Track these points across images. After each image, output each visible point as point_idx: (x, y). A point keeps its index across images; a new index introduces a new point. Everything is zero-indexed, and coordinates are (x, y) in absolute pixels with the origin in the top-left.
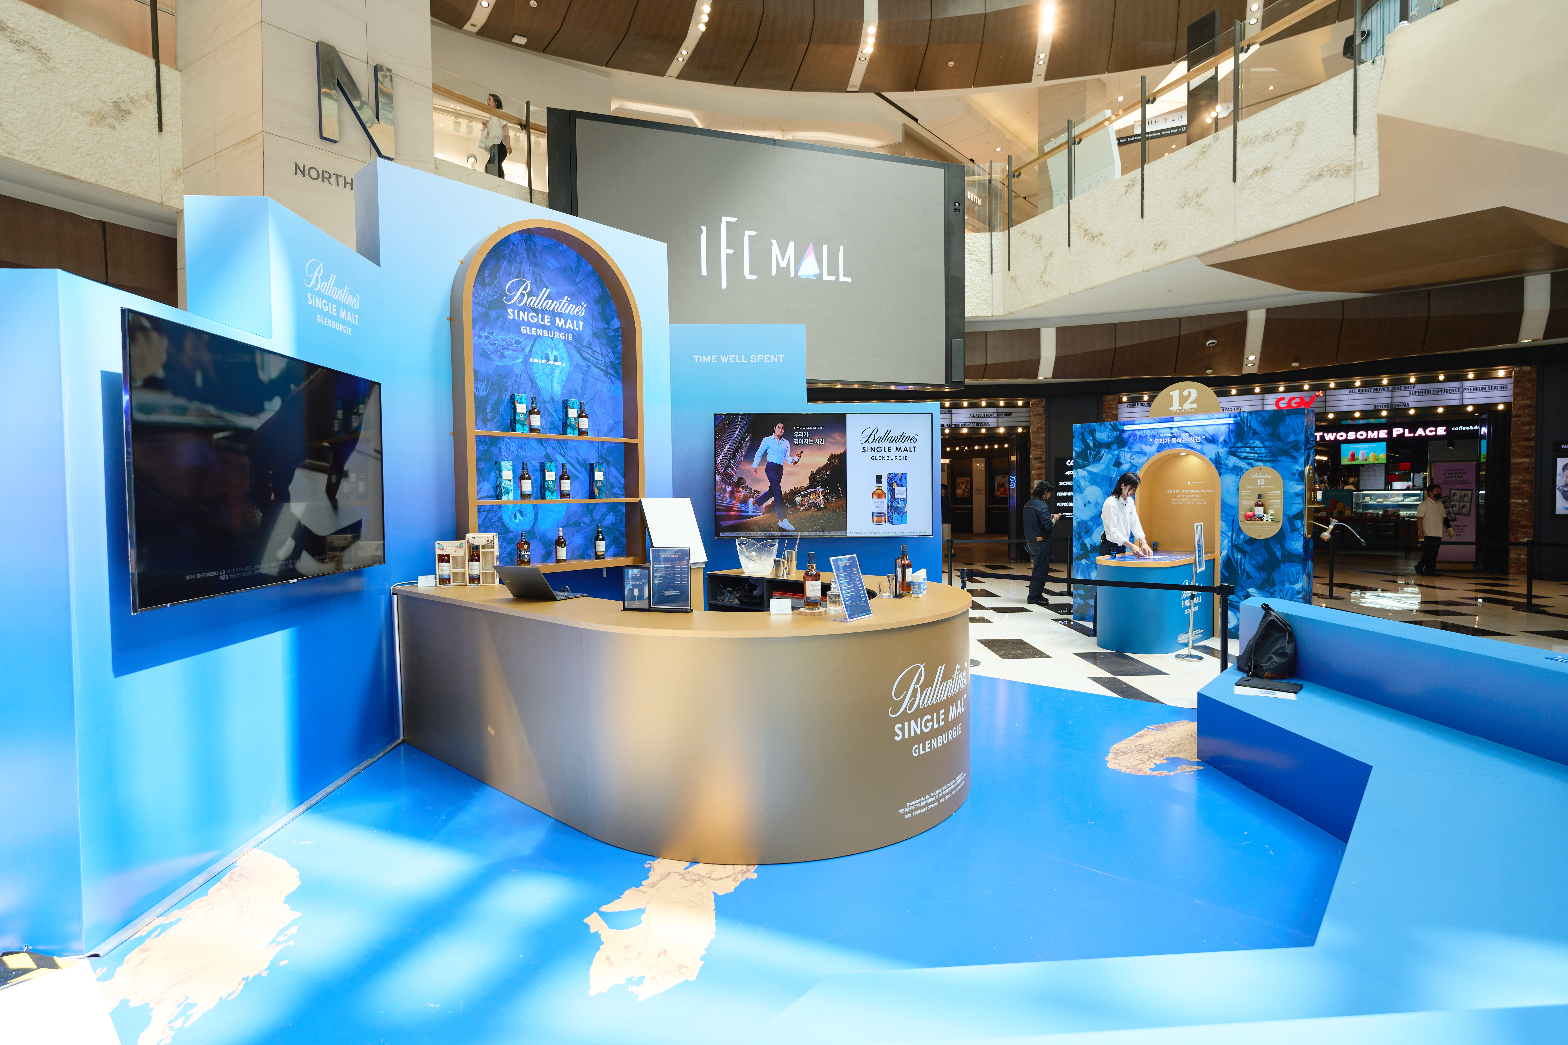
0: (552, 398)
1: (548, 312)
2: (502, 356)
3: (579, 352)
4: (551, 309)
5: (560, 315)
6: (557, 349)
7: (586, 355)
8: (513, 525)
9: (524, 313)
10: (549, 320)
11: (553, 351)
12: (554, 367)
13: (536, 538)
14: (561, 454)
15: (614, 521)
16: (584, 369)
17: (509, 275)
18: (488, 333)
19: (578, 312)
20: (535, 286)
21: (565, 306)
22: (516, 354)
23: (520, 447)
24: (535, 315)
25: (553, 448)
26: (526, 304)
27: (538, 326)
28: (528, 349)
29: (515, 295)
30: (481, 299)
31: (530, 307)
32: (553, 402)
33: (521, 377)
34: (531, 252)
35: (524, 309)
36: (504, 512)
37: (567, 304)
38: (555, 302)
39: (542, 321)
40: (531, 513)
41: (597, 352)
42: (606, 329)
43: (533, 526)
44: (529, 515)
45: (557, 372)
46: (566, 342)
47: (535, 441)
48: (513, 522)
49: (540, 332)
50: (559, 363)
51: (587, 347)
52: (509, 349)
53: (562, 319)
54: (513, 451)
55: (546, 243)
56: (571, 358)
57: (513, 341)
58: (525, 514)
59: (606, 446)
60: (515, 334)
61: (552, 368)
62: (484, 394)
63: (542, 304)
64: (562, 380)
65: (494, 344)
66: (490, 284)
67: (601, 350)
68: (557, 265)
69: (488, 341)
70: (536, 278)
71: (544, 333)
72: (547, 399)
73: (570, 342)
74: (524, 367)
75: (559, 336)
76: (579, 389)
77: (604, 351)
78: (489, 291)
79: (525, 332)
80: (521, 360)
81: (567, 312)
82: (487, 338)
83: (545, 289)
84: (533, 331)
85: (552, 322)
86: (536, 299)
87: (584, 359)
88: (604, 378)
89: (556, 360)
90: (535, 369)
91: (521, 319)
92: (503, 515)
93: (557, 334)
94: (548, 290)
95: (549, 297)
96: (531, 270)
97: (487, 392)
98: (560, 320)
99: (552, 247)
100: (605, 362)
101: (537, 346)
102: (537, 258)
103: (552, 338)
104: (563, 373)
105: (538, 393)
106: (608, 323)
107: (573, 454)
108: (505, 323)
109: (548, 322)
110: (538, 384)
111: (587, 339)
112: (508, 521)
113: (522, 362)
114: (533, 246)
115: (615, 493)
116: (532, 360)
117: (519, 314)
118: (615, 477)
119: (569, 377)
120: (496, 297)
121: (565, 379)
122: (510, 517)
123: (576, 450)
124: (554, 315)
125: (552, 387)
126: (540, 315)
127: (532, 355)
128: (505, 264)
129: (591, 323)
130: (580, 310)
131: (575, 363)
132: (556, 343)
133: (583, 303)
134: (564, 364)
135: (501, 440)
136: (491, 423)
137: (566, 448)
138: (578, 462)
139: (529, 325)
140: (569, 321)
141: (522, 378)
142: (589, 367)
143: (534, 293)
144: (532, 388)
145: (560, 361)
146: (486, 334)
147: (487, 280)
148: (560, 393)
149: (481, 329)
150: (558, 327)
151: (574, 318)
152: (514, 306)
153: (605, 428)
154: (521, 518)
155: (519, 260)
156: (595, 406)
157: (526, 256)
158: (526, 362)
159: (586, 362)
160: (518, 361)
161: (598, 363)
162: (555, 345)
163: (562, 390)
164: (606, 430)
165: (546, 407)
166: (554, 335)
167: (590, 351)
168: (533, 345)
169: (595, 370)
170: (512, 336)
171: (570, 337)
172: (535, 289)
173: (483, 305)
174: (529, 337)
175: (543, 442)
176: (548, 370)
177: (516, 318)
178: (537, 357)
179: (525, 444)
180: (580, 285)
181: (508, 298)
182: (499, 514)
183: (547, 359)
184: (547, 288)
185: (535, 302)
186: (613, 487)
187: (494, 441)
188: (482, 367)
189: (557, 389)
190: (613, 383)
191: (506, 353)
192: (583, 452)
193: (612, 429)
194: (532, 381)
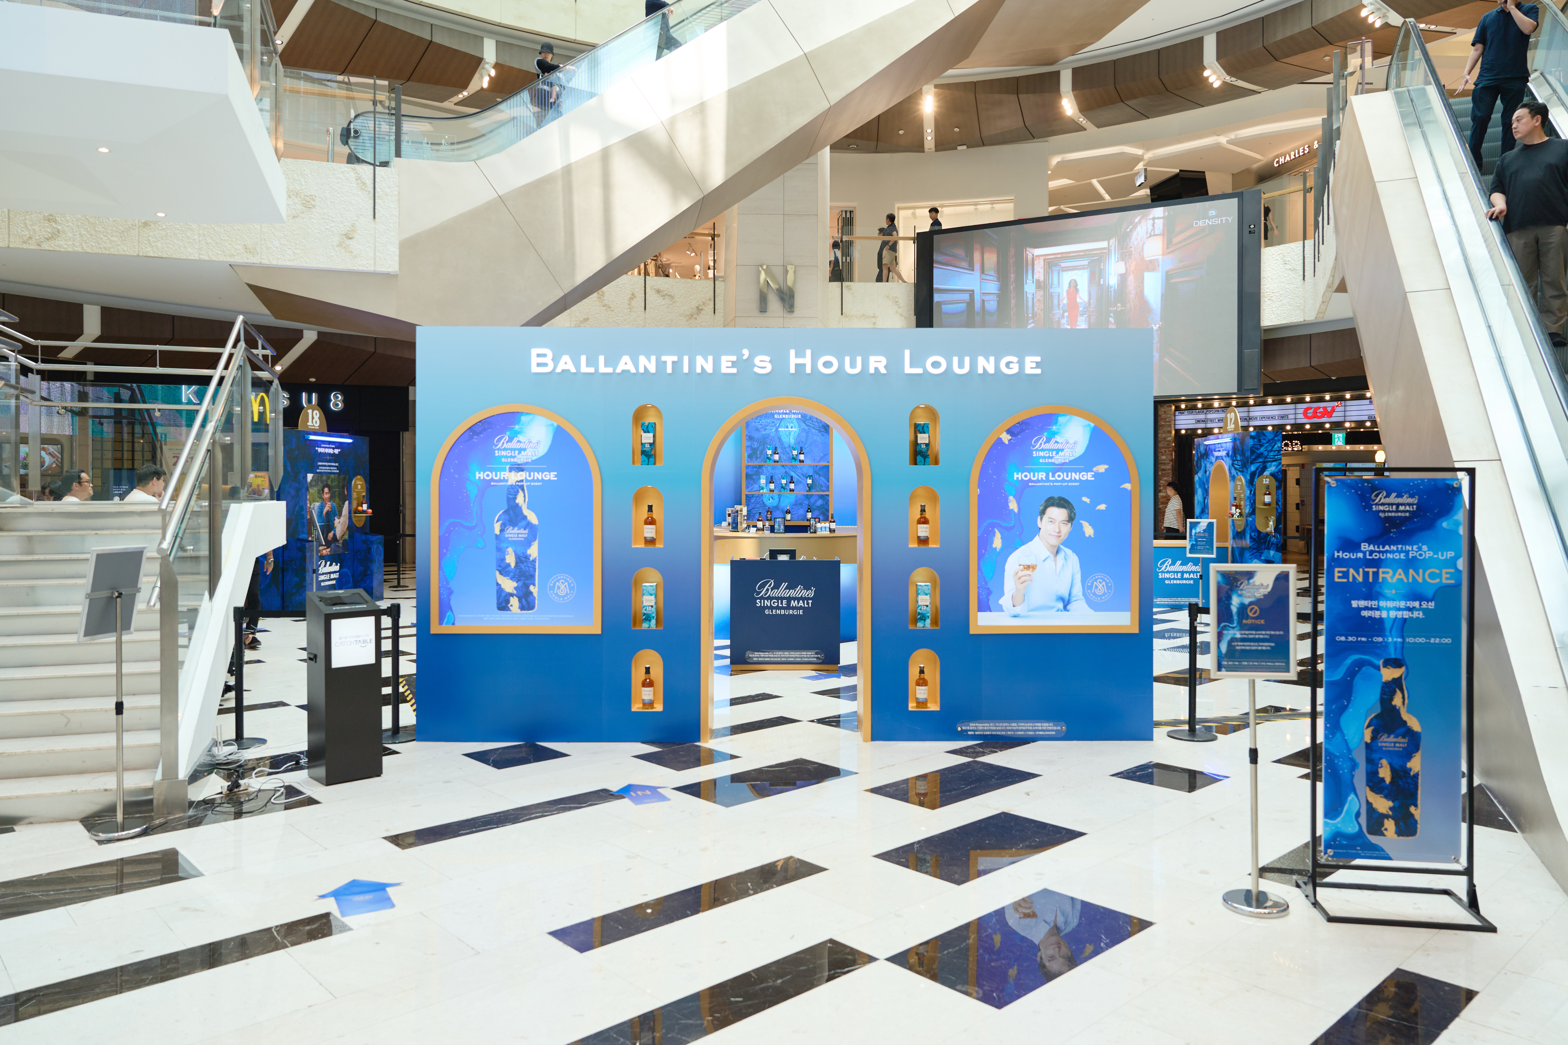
0: (789, 446)
2: (766, 429)
3: (804, 422)
6: (792, 423)
13: (780, 510)
14: (793, 471)
15: (822, 504)
16: (806, 431)
18: (760, 420)
22: (772, 428)
23: (772, 468)
25: (789, 469)
28: (778, 425)
32: (790, 448)
40: (777, 498)
41: (814, 422)
43: (778, 504)
45: (792, 433)
46: (797, 420)
47: (780, 466)
48: (768, 502)
49: (784, 416)
50: (793, 429)
51: (808, 421)
52: (769, 426)
54: (769, 471)
56: (800, 426)
57: (771, 423)
58: (774, 499)
59: (818, 467)
60: (772, 419)
61: (790, 432)
65: (763, 425)
67: (816, 421)
69: (759, 424)
71: (786, 417)
72: (787, 446)
74: (776, 433)
76: (804, 440)
82: (759, 422)
84: (781, 417)
87: (807, 425)
88: (818, 434)
89: (792, 428)
90: (781, 433)
92: (764, 498)
93: (793, 416)
97: (758, 446)
100: (818, 426)
101: (782, 423)
103: (790, 419)
104: (795, 434)
105: (782, 444)
107: (800, 471)
108: (768, 415)
110: (783, 440)
111: (809, 417)
113: (775, 431)
115: (823, 490)
116: (780, 429)
118: (823, 482)
119: (799, 435)
121: (796, 436)
122: (767, 500)
123: (801, 469)
125: (790, 441)
127: (780, 427)
131: (801, 429)
134: (796, 430)
136: (759, 458)
137: (796, 468)
138: (802, 475)
139: (779, 414)
141: (775, 438)
142: (809, 430)
144: (779, 442)
148: (793, 443)
149: (757, 419)
154: (772, 500)
156: (812, 448)
158: (777, 430)
159: (808, 427)
160: (773, 431)
161: (815, 427)
164: (819, 459)
165: (786, 450)
167: (810, 422)
169: (813, 430)
171: (799, 417)
174: (778, 419)
176: (787, 433)
178: (782, 428)
179: (775, 467)
182: (762, 498)
183: (787, 428)
186: (822, 487)
187: (760, 467)
188: (756, 435)
189: (792, 441)
190: (823, 435)
191: (767, 428)
192: (805, 470)
193: (822, 459)
194: (780, 439)
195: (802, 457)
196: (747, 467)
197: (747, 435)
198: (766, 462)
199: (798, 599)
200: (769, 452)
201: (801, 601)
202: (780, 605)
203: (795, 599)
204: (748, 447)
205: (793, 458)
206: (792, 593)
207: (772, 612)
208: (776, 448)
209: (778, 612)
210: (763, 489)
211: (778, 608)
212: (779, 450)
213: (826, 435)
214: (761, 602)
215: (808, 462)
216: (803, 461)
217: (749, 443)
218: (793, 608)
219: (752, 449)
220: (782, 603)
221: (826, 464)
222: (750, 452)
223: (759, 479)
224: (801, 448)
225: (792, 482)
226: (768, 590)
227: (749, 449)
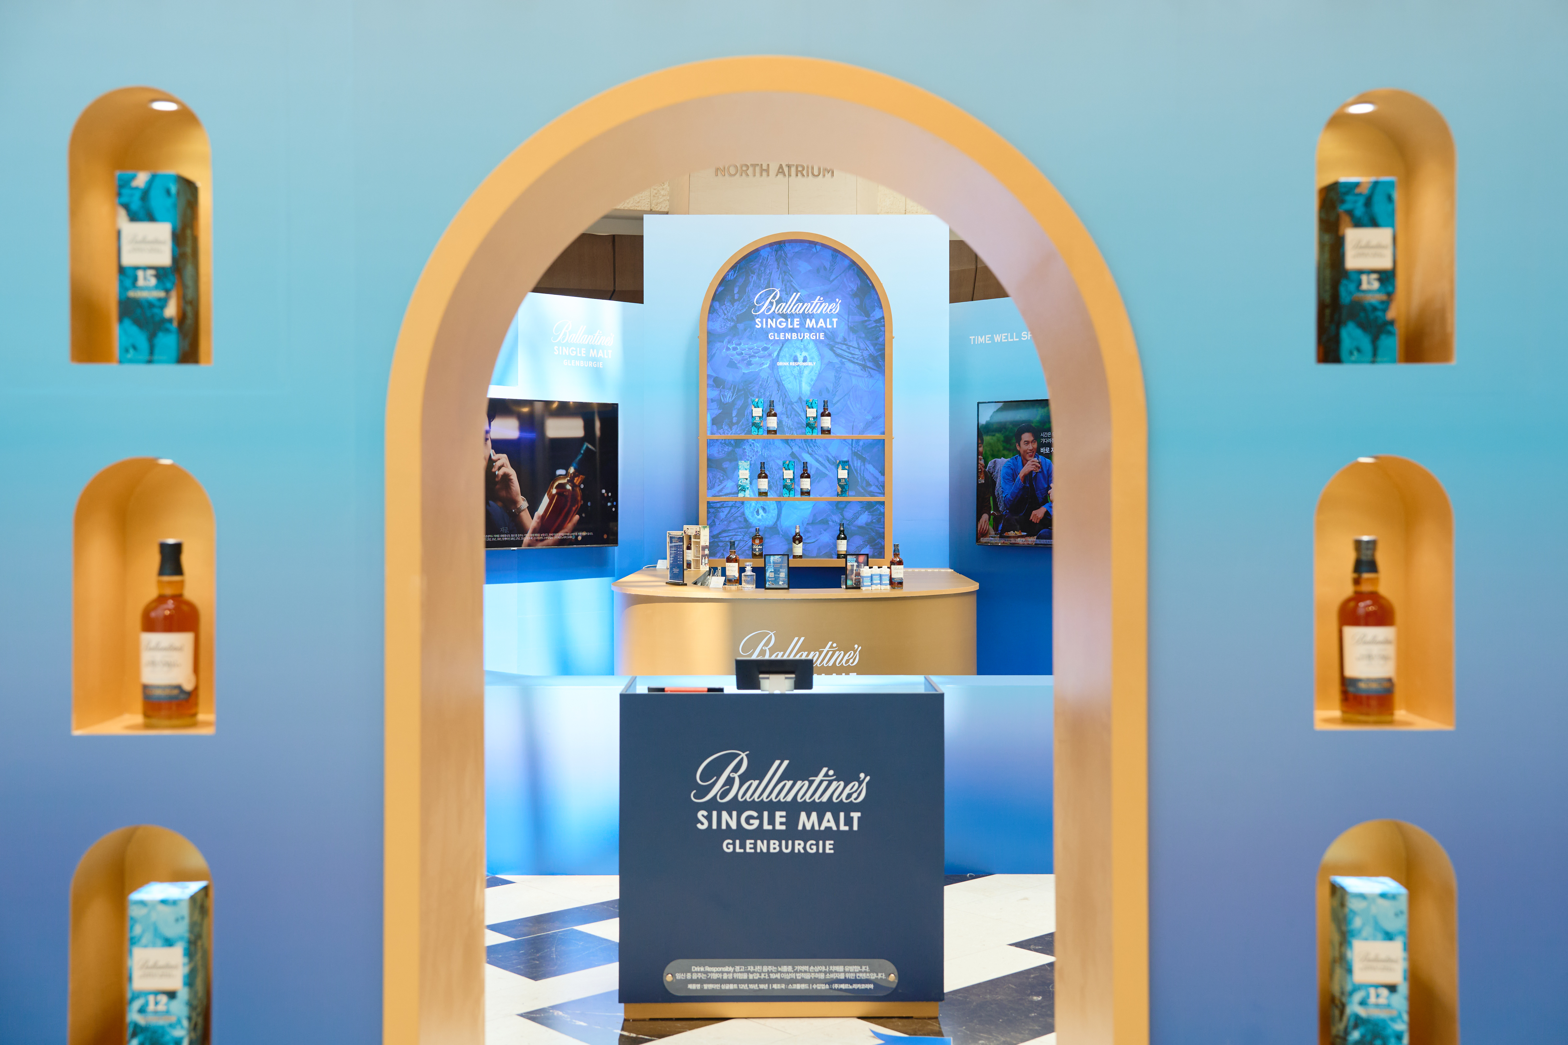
0: (800, 399)
1: (798, 315)
2: (749, 364)
3: (832, 350)
4: (801, 312)
5: (811, 316)
6: (806, 350)
7: (839, 351)
8: (756, 521)
9: (772, 320)
10: (798, 323)
11: (802, 353)
12: (803, 367)
13: (779, 533)
14: (808, 453)
15: (869, 521)
16: (837, 366)
17: (758, 287)
18: (736, 344)
19: (831, 310)
20: (784, 293)
21: (819, 306)
22: (763, 360)
23: (764, 447)
24: (784, 320)
25: (799, 447)
26: (774, 311)
27: (786, 330)
28: (776, 354)
29: (763, 305)
30: (730, 314)
31: (779, 314)
32: (801, 402)
33: (767, 381)
34: (781, 261)
35: (772, 317)
36: (747, 508)
37: (819, 304)
38: (806, 304)
39: (791, 325)
40: (775, 509)
41: (854, 347)
42: (866, 321)
43: (776, 522)
44: (772, 511)
45: (806, 372)
46: (817, 342)
47: (780, 442)
48: (756, 517)
49: (788, 336)
50: (808, 363)
51: (841, 344)
52: (756, 357)
53: (814, 320)
54: (757, 451)
55: (797, 250)
56: (822, 357)
57: (760, 349)
58: (767, 511)
59: (861, 443)
60: (762, 341)
61: (800, 369)
62: (730, 400)
63: (792, 309)
64: (812, 380)
65: (742, 354)
66: (739, 300)
67: (858, 344)
68: (810, 268)
69: (735, 352)
70: (785, 285)
71: (793, 336)
72: (794, 399)
73: (821, 341)
74: (770, 372)
75: (810, 337)
76: (830, 386)
77: (862, 346)
78: (738, 306)
79: (773, 338)
80: (768, 365)
81: (819, 312)
82: (735, 349)
83: (795, 294)
84: (781, 336)
85: (802, 324)
86: (786, 305)
87: (837, 355)
88: (861, 373)
89: (805, 360)
90: (782, 372)
91: (769, 326)
92: (746, 511)
93: (807, 335)
94: (799, 294)
95: (799, 301)
96: (780, 278)
97: (733, 398)
98: (811, 321)
99: (804, 251)
100: (862, 355)
101: (785, 349)
102: (787, 265)
103: (802, 340)
104: (813, 373)
105: (785, 394)
106: (868, 315)
107: (822, 451)
108: (753, 333)
109: (797, 325)
110: (785, 386)
111: (841, 335)
112: (750, 517)
113: (769, 367)
114: (783, 255)
115: (871, 492)
116: (779, 364)
117: (767, 322)
118: (872, 474)
119: (820, 376)
120: (745, 310)
121: (814, 378)
122: (752, 513)
123: (825, 448)
124: (804, 316)
125: (800, 388)
126: (789, 320)
127: (780, 359)
128: (755, 278)
129: (846, 317)
130: (835, 307)
131: (826, 361)
132: (806, 345)
133: (837, 300)
134: (814, 363)
135: (745, 441)
136: (736, 426)
137: (815, 446)
138: (828, 460)
139: (778, 331)
140: (821, 320)
141: (769, 382)
142: (843, 363)
143: (783, 300)
144: (778, 390)
145: (810, 361)
146: (734, 346)
147: (736, 297)
148: (808, 393)
149: (729, 342)
150: (808, 329)
151: (825, 317)
152: (762, 316)
153: (861, 424)
154: (764, 514)
155: (768, 271)
156: (849, 402)
157: (776, 266)
158: (773, 366)
159: (840, 359)
160: (765, 366)
161: (854, 358)
162: (804, 346)
163: (811, 390)
164: (862, 426)
165: (793, 408)
166: (804, 337)
167: (844, 347)
168: (780, 350)
169: (850, 366)
170: (759, 343)
171: (821, 336)
172: (784, 296)
173: (732, 320)
174: (776, 342)
175: (789, 441)
176: (796, 372)
177: (764, 326)
178: (785, 360)
179: (770, 444)
180: (835, 282)
181: (756, 309)
182: (742, 510)
183: (796, 360)
184: (797, 292)
185: (784, 308)
186: (869, 484)
187: (739, 443)
188: (729, 376)
189: (806, 389)
190: (871, 376)
191: (754, 360)
192: (833, 450)
193: (869, 425)
194: (779, 384)
195: (826, 422)
196: (710, 443)
197: (709, 376)
198: (750, 432)
199: (821, 809)
200: (757, 412)
201: (829, 815)
202: (767, 827)
203: (809, 807)
204: (712, 400)
205: (808, 425)
206: (802, 791)
207: (743, 846)
208: (771, 403)
209: (762, 846)
210: (744, 489)
211: (760, 834)
212: (778, 409)
213: (878, 376)
214: (709, 818)
215: (839, 432)
216: (829, 432)
217: (714, 393)
218: (806, 835)
219: (721, 404)
220: (772, 821)
221: (878, 436)
222: (717, 412)
223: (736, 468)
224: (825, 403)
225: (805, 475)
226: (730, 781)
227: (714, 405)
